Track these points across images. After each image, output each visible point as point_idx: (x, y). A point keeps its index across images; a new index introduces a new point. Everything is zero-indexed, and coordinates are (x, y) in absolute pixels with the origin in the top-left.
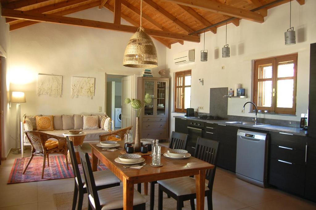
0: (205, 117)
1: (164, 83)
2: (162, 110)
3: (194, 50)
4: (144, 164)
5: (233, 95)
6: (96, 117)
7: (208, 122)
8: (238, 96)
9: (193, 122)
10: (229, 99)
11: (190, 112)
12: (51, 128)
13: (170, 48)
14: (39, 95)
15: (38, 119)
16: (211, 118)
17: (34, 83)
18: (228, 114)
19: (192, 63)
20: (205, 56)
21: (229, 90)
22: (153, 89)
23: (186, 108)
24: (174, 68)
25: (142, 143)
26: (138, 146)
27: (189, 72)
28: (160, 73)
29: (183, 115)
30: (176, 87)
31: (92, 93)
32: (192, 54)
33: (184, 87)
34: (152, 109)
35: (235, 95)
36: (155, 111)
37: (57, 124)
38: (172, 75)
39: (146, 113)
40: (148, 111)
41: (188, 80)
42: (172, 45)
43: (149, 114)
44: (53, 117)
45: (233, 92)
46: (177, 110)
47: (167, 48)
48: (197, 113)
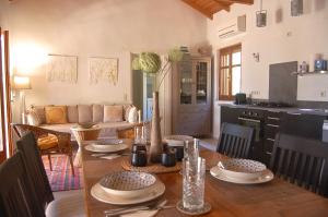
0: (263, 104)
1: (205, 64)
2: (202, 98)
3: (245, 16)
4: (162, 205)
5: (308, 71)
6: (120, 107)
7: (270, 110)
8: (317, 70)
9: (246, 111)
10: (300, 77)
11: (241, 99)
12: (64, 120)
13: (212, 19)
14: (50, 80)
15: (48, 109)
16: (274, 105)
17: (43, 67)
18: (299, 99)
19: (243, 34)
20: (262, 19)
21: (300, 63)
22: (191, 72)
23: (234, 94)
24: (218, 43)
25: (165, 145)
26: (156, 151)
27: (237, 47)
28: (199, 51)
29: (231, 103)
30: (221, 68)
31: (114, 78)
32: (242, 22)
33: (231, 67)
34: (190, 97)
35: (312, 69)
36: (194, 99)
37: (72, 116)
38: (215, 53)
39: (182, 102)
40: (185, 99)
41: (237, 57)
42: (215, 15)
43: (186, 103)
44: (67, 108)
45: (308, 67)
46: (222, 98)
47: (208, 19)
48: (250, 99)
